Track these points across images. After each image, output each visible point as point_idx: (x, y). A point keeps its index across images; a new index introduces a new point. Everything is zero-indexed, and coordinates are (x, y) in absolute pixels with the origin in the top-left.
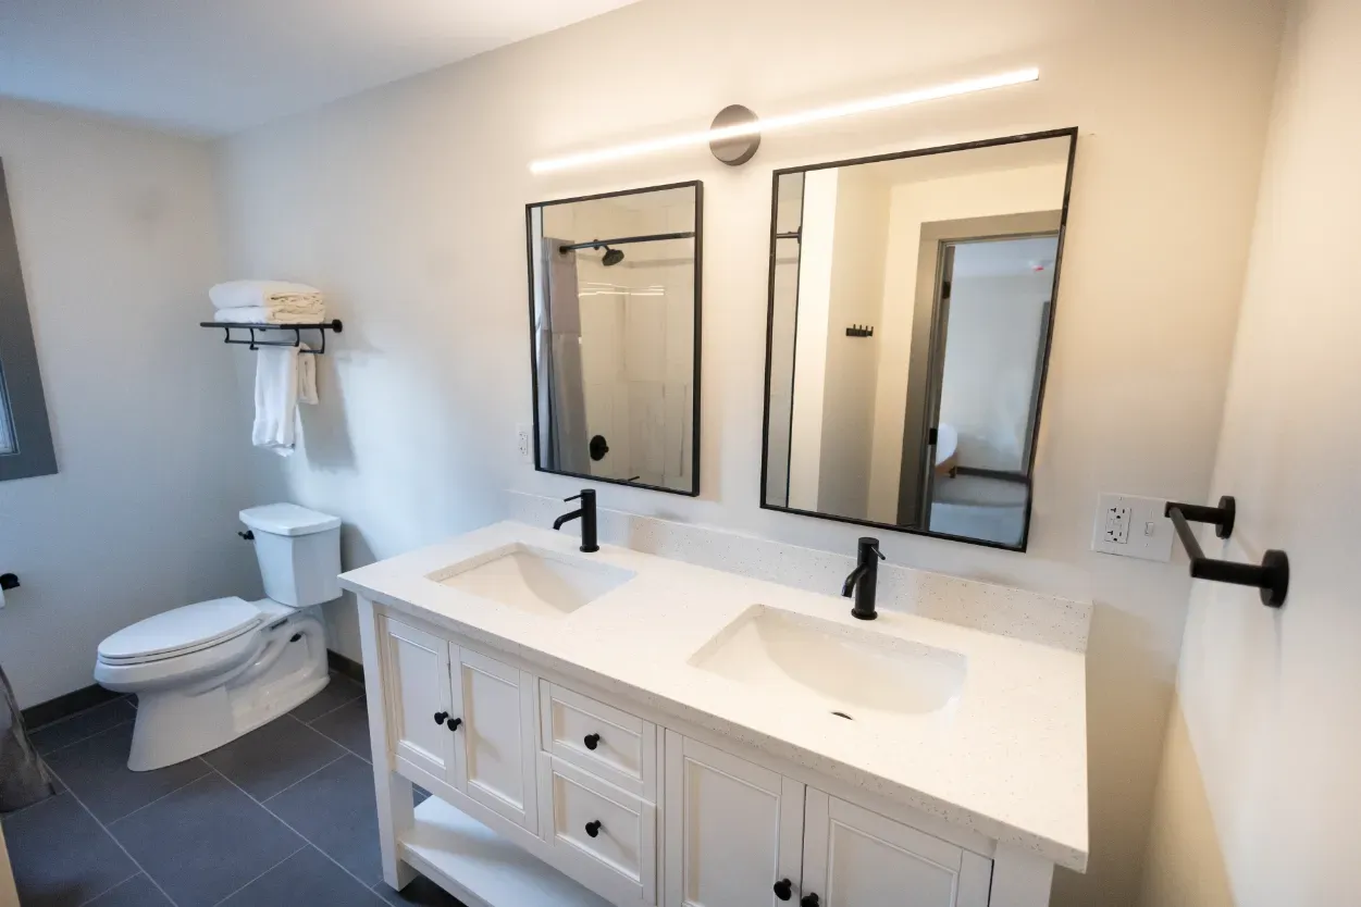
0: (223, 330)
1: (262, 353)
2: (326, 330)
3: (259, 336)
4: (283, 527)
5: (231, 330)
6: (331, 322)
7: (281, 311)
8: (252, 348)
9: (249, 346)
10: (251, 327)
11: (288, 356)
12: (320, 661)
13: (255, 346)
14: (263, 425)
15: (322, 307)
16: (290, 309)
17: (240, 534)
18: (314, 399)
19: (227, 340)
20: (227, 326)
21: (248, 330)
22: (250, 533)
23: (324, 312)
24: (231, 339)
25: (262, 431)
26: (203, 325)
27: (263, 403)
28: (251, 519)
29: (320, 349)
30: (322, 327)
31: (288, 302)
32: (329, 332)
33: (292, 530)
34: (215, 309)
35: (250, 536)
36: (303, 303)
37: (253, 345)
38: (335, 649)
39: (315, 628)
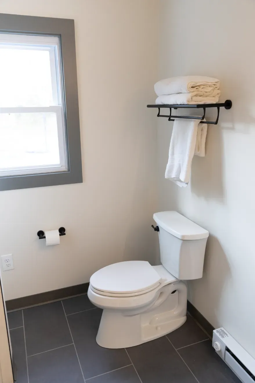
0: (157, 109)
1: (176, 123)
2: (220, 108)
3: (174, 112)
4: (179, 233)
5: (161, 109)
6: (224, 102)
7: (196, 96)
8: (169, 120)
9: (168, 118)
10: (170, 107)
11: (192, 125)
12: (183, 307)
13: (171, 118)
14: (172, 167)
15: (219, 91)
16: (202, 94)
17: (153, 226)
18: (203, 154)
19: (159, 115)
20: (159, 106)
21: (169, 109)
22: (158, 227)
23: (219, 95)
24: (160, 114)
25: (170, 171)
26: (149, 106)
27: (173, 154)
28: (159, 219)
29: (215, 121)
30: (218, 105)
31: (200, 89)
32: (222, 108)
33: (183, 236)
34: (157, 97)
35: (157, 229)
36: (209, 89)
37: (170, 118)
38: (191, 302)
39: (183, 288)
